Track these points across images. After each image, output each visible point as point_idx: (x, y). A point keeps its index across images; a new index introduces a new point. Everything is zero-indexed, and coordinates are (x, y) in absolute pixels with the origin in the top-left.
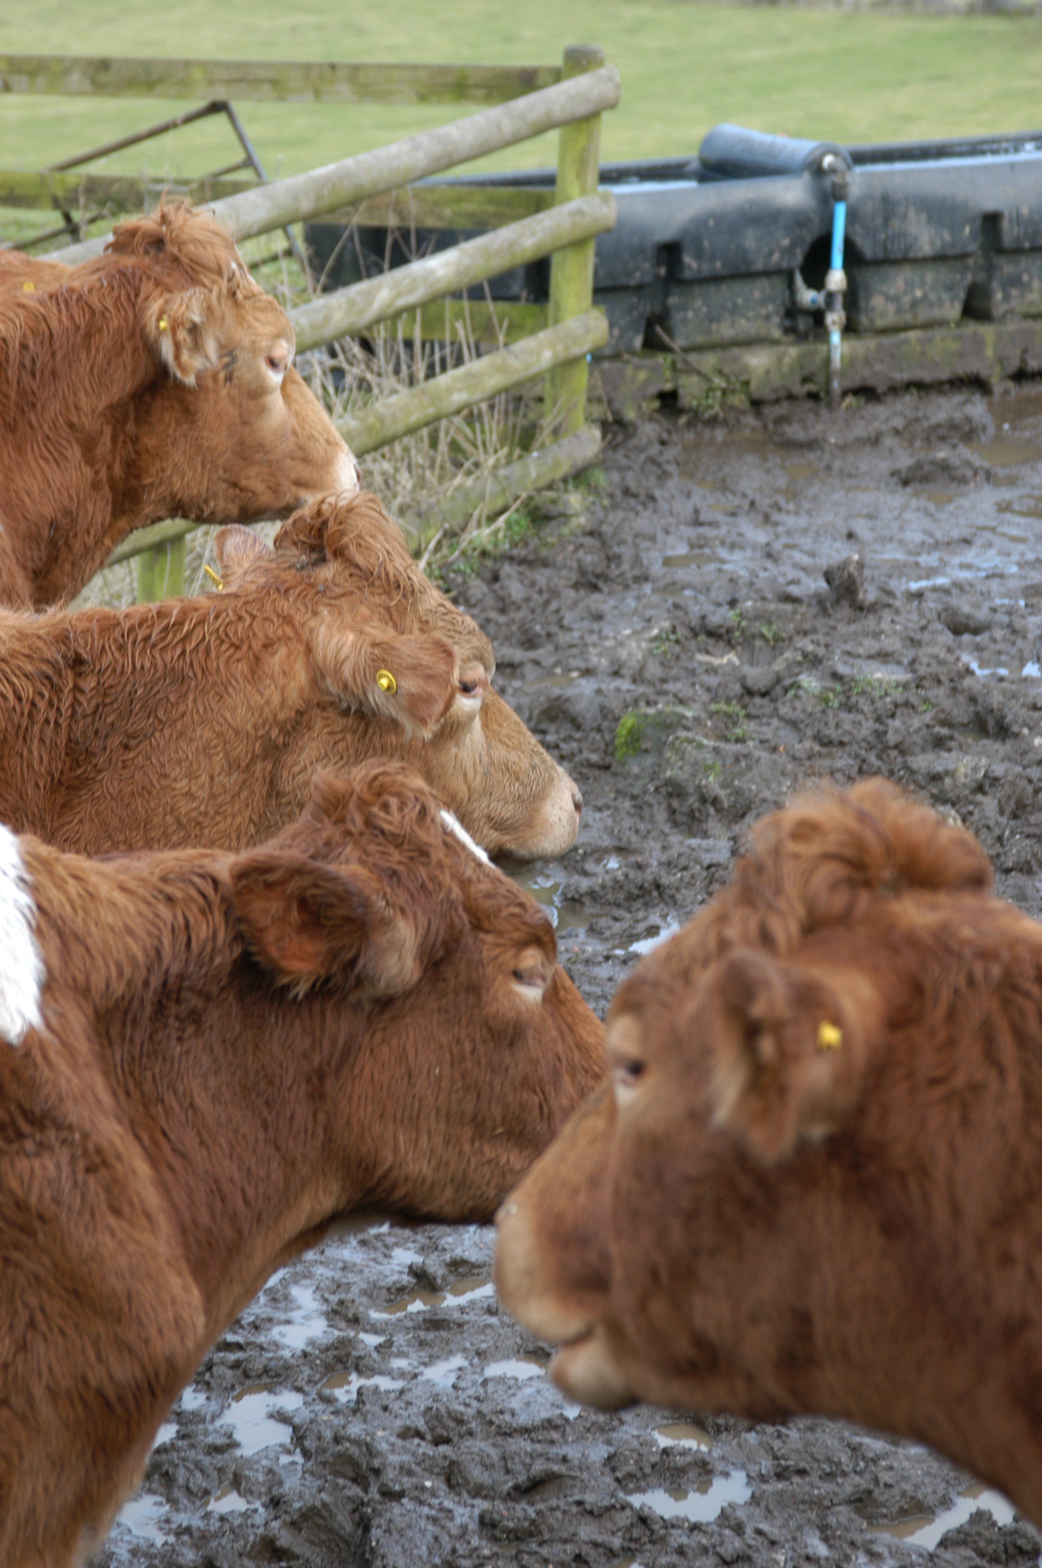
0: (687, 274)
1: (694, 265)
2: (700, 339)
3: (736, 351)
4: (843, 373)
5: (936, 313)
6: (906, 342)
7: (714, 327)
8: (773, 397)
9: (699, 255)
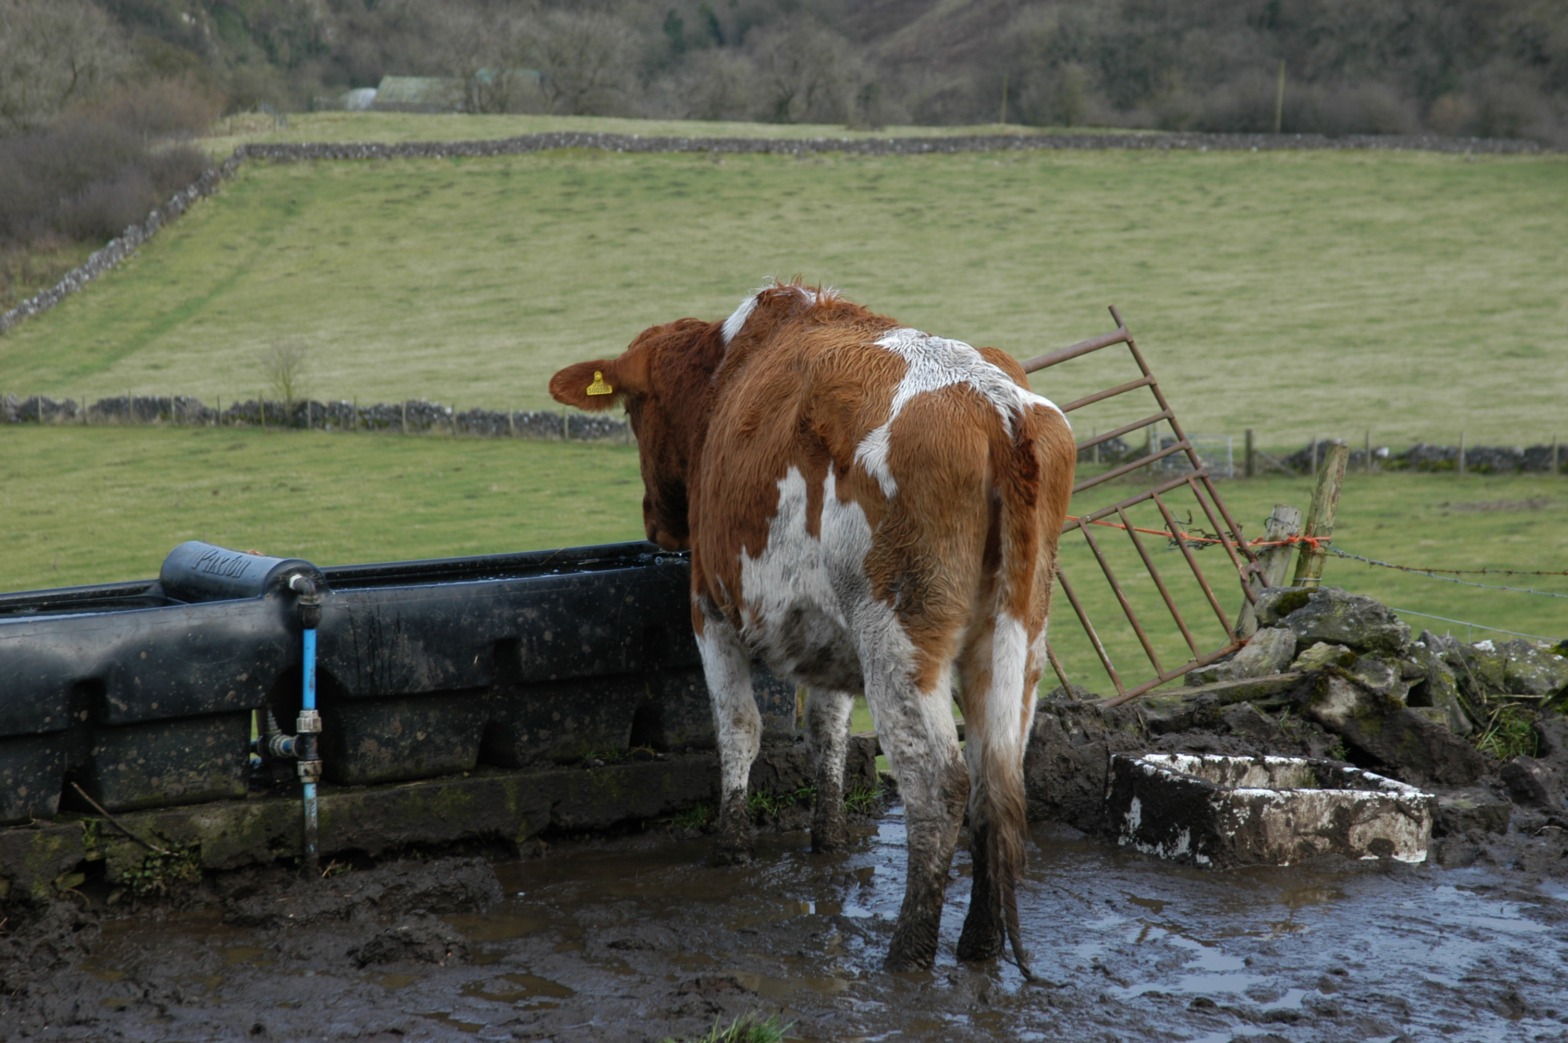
0: (114, 717)
1: (123, 707)
2: (137, 797)
3: (182, 810)
4: (321, 834)
5: (444, 759)
6: (404, 794)
7: (155, 781)
8: (233, 865)
9: (128, 695)
